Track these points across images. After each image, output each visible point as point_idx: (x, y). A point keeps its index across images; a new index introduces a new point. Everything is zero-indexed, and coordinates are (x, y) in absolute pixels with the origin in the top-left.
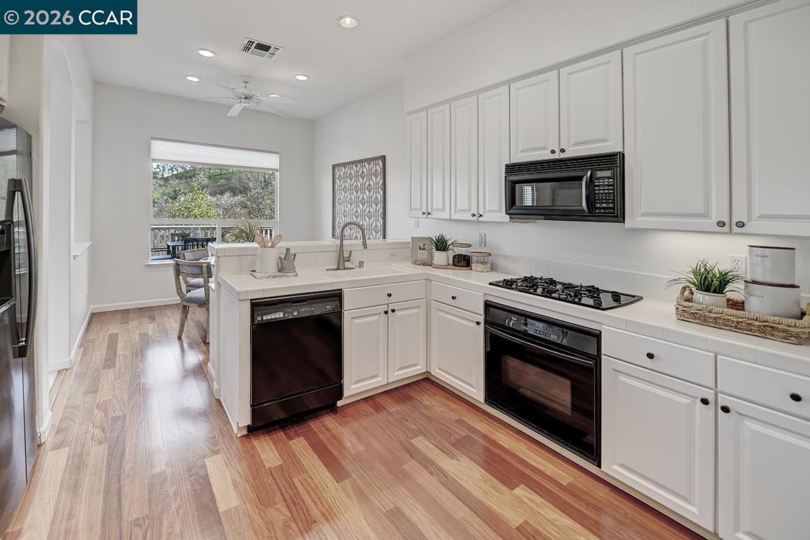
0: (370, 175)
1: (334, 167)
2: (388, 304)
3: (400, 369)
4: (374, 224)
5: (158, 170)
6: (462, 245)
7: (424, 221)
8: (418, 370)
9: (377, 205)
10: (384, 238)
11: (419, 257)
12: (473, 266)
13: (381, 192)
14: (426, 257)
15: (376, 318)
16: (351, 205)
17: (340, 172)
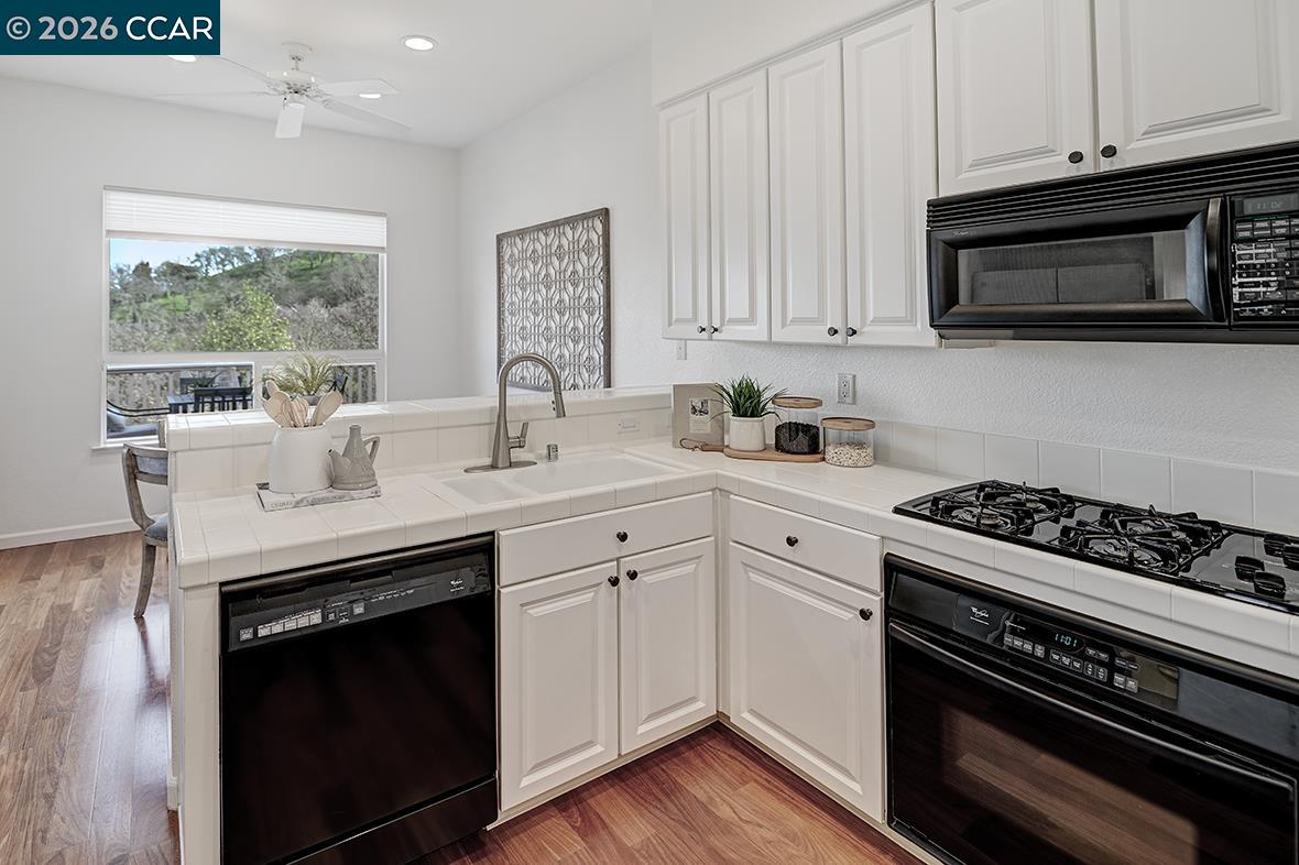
0: (575, 252)
1: (500, 239)
2: (618, 559)
3: (652, 717)
4: (586, 354)
5: (198, 264)
6: (798, 402)
7: (700, 348)
8: (694, 713)
9: (591, 314)
10: (608, 384)
11: (693, 430)
12: (831, 451)
13: (601, 287)
14: (708, 430)
15: (589, 596)
16: (535, 314)
17: (513, 249)
